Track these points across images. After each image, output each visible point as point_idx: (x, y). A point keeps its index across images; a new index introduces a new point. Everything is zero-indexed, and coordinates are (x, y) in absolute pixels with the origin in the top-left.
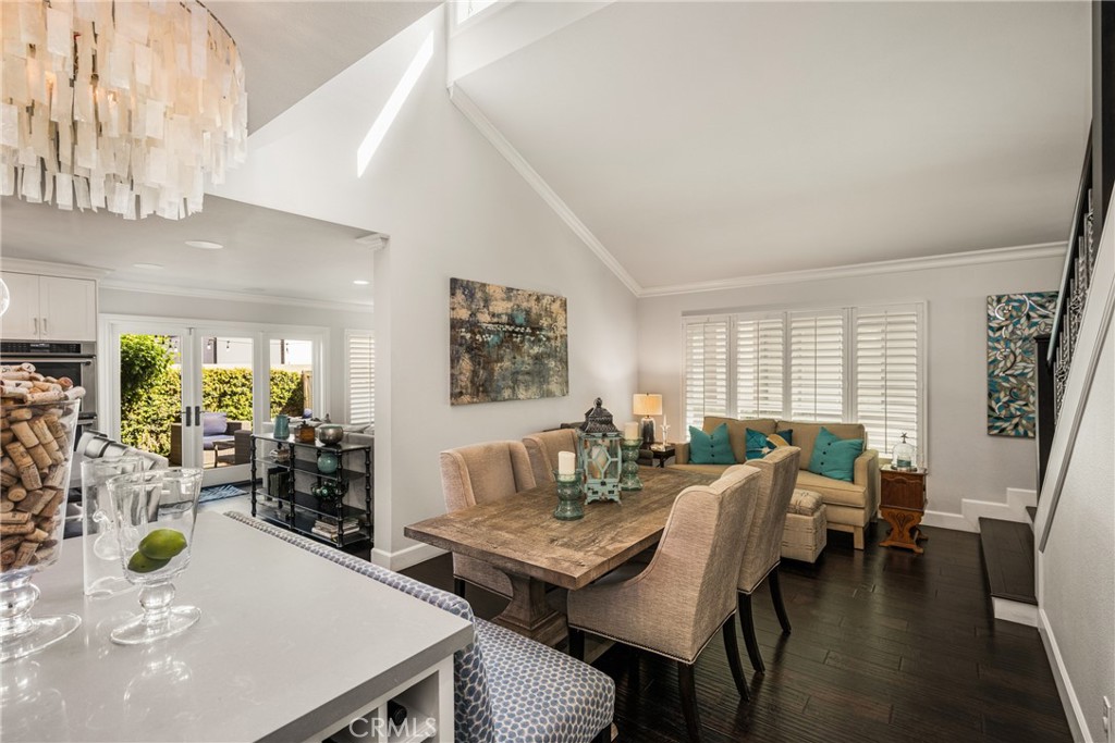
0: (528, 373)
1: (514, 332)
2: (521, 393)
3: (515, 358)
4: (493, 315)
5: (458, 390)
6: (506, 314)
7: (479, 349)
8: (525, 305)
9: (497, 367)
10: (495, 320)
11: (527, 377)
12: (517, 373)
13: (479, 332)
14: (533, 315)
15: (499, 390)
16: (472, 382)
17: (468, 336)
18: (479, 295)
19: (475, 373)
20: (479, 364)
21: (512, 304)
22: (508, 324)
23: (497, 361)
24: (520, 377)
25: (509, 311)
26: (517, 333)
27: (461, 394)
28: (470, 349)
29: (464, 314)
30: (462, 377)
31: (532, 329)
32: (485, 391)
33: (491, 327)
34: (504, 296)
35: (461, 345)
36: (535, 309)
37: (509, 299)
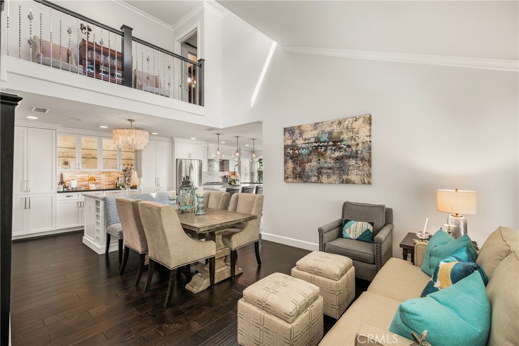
0: (330, 168)
1: (319, 146)
2: (324, 178)
3: (319, 160)
4: (305, 140)
5: (286, 176)
6: (314, 137)
7: (297, 157)
8: (328, 129)
9: (307, 165)
10: (307, 142)
11: (329, 171)
12: (322, 168)
13: (297, 149)
14: (335, 134)
15: (309, 177)
16: (293, 173)
17: (291, 152)
18: (297, 132)
19: (295, 168)
20: (297, 164)
21: (318, 131)
22: (315, 142)
23: (308, 162)
24: (323, 171)
25: (316, 135)
26: (322, 146)
27: (288, 177)
28: (292, 158)
29: (289, 142)
30: (288, 170)
31: (334, 142)
32: (300, 177)
33: (304, 146)
34: (312, 128)
35: (288, 156)
36: (336, 129)
37: (316, 129)
